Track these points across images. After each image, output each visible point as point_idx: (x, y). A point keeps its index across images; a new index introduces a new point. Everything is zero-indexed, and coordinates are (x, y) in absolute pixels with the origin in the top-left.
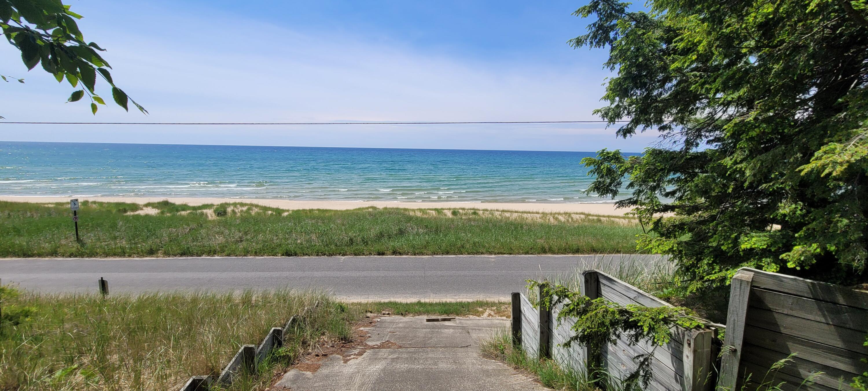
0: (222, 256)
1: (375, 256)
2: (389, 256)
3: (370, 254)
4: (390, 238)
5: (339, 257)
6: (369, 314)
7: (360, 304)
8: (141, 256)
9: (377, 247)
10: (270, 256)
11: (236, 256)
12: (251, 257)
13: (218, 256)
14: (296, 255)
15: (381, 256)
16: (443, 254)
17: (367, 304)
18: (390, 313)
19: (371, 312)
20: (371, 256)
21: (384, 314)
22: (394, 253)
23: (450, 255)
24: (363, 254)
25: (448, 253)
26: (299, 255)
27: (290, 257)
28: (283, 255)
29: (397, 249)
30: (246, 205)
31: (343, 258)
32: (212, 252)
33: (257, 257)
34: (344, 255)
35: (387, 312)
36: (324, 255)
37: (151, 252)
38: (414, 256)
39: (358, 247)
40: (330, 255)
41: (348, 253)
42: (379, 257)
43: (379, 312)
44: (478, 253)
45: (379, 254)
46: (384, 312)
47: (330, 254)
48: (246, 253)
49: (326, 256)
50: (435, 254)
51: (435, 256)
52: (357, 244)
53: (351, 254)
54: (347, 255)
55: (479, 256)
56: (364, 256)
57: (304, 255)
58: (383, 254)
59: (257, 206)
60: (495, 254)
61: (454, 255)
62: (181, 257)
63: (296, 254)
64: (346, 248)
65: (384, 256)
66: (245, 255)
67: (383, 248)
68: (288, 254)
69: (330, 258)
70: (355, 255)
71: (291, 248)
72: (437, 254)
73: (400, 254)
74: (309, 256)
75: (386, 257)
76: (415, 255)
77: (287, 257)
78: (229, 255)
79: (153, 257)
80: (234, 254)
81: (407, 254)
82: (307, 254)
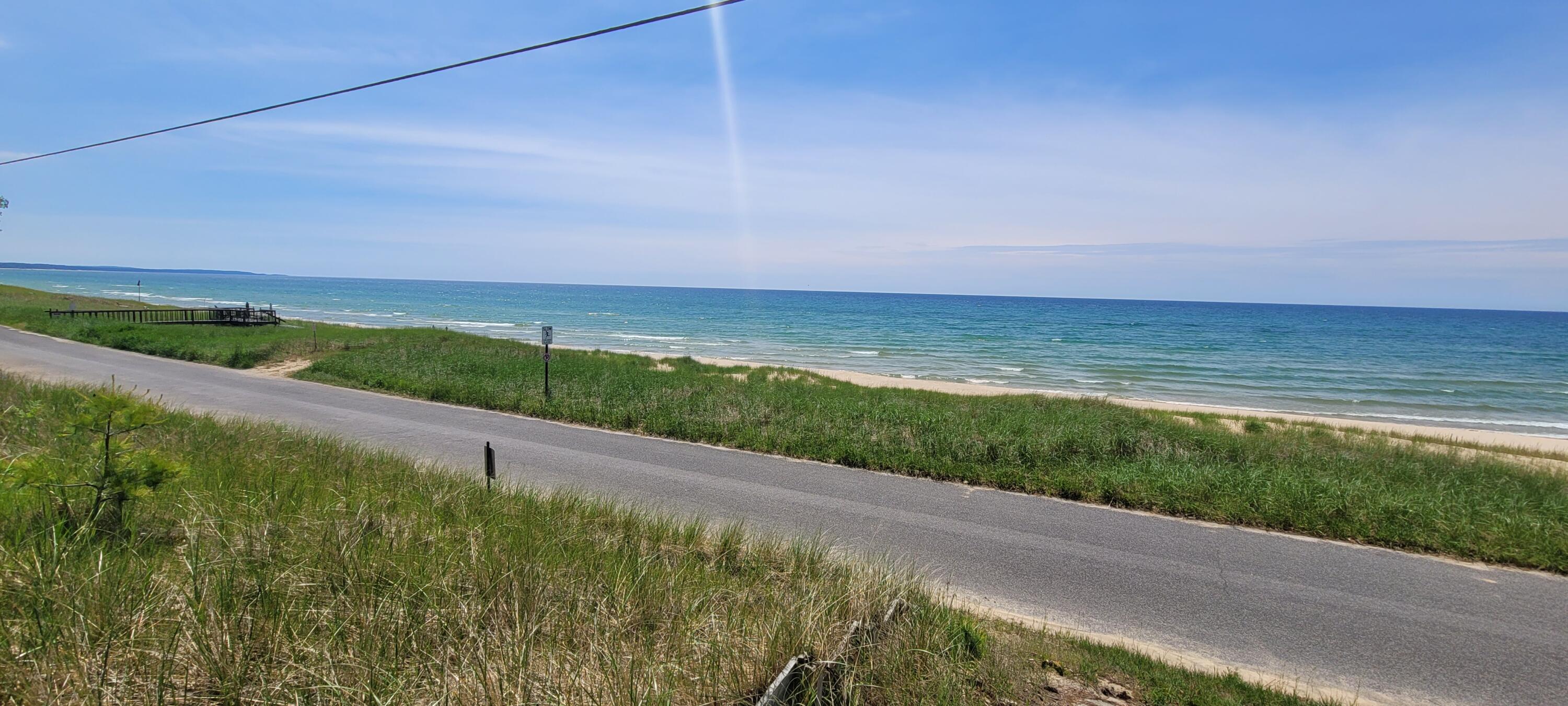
0: (730, 447)
1: (1055, 499)
2: (1093, 506)
3: (1042, 491)
4: (1094, 459)
5: (960, 485)
6: (1054, 679)
7: (1020, 630)
8: (613, 427)
9: (1060, 476)
10: (813, 459)
11: (754, 450)
12: (780, 457)
13: (724, 445)
14: (864, 467)
15: (1070, 502)
16: (1268, 525)
17: (1041, 635)
18: (1130, 693)
19: (1061, 672)
20: (1043, 497)
21: (1106, 692)
22: (1109, 498)
23: (1296, 532)
24: (1023, 489)
25: (1287, 526)
26: (872, 467)
27: (853, 469)
28: (838, 462)
29: (1119, 489)
30: (798, 372)
31: (972, 489)
32: (716, 437)
33: (790, 459)
34: (972, 483)
35: (1118, 689)
36: (926, 475)
37: (628, 424)
38: (1173, 519)
39: (1009, 470)
40: (940, 478)
41: (983, 480)
42: (1064, 501)
43: (1088, 678)
44: (1409, 545)
45: (1065, 495)
46: (1104, 683)
47: (939, 474)
48: (772, 447)
49: (929, 479)
50: (1240, 522)
51: (1242, 528)
52: (1008, 463)
53: (990, 484)
54: (980, 484)
55: (1416, 556)
56: (1025, 495)
57: (883, 468)
58: (1076, 497)
59: (814, 376)
60: (1488, 561)
61: (1312, 535)
62: (667, 438)
63: (864, 465)
64: (978, 468)
65: (1079, 504)
66: (768, 452)
67: (1077, 481)
68: (848, 461)
69: (938, 485)
70: (1001, 487)
71: (857, 449)
72: (1249, 524)
73: (1128, 505)
74: (893, 472)
75: (1086, 505)
76: (1173, 513)
77: (846, 468)
78: (741, 447)
79: (629, 432)
80: (751, 446)
81: (1149, 509)
82: (888, 468)
